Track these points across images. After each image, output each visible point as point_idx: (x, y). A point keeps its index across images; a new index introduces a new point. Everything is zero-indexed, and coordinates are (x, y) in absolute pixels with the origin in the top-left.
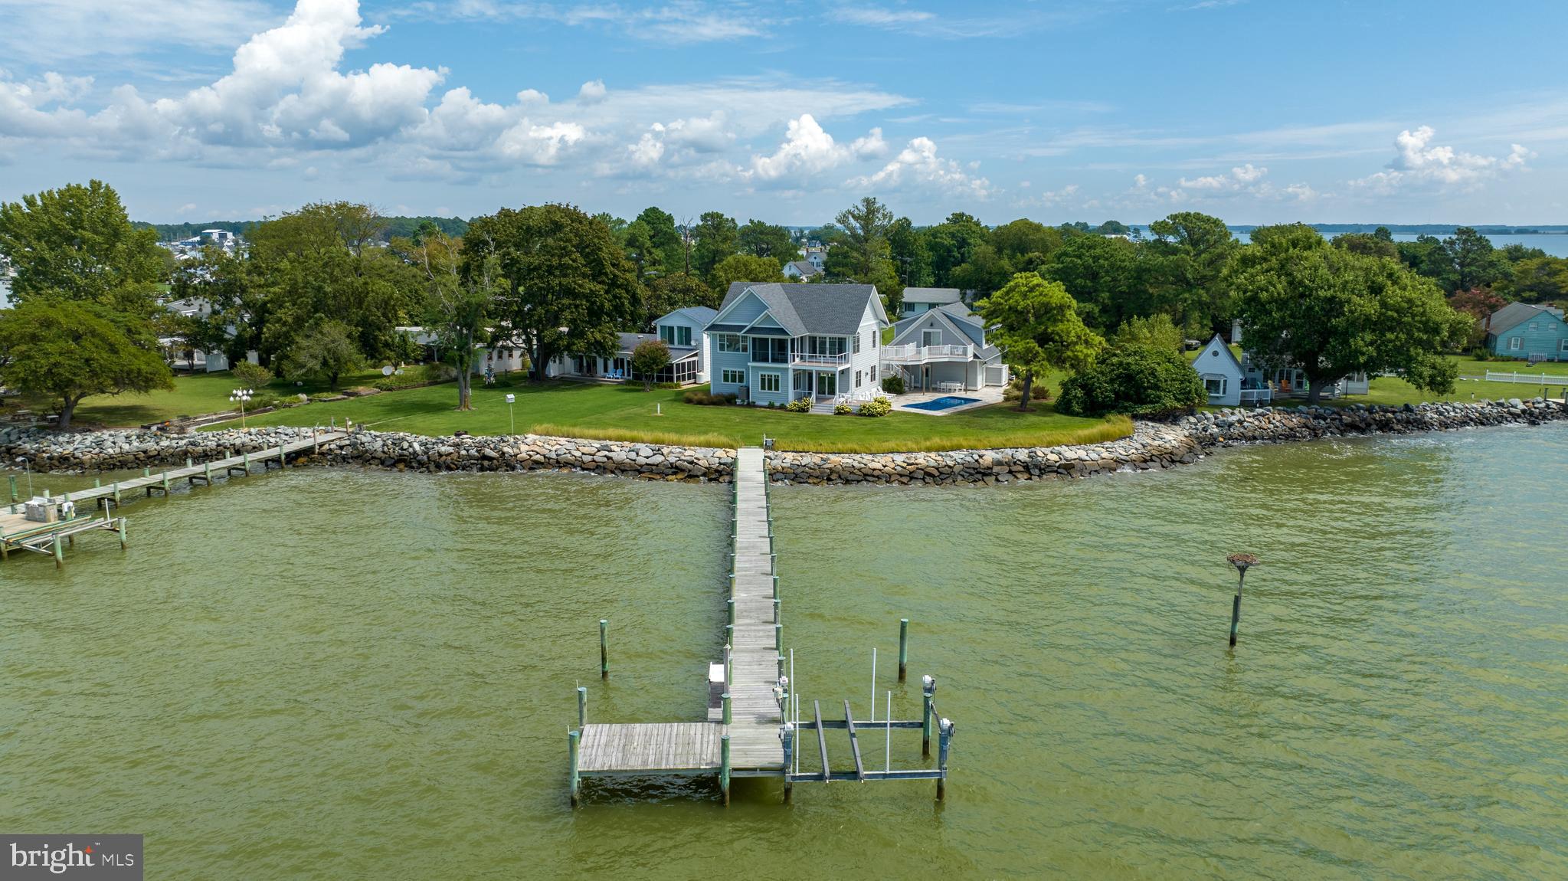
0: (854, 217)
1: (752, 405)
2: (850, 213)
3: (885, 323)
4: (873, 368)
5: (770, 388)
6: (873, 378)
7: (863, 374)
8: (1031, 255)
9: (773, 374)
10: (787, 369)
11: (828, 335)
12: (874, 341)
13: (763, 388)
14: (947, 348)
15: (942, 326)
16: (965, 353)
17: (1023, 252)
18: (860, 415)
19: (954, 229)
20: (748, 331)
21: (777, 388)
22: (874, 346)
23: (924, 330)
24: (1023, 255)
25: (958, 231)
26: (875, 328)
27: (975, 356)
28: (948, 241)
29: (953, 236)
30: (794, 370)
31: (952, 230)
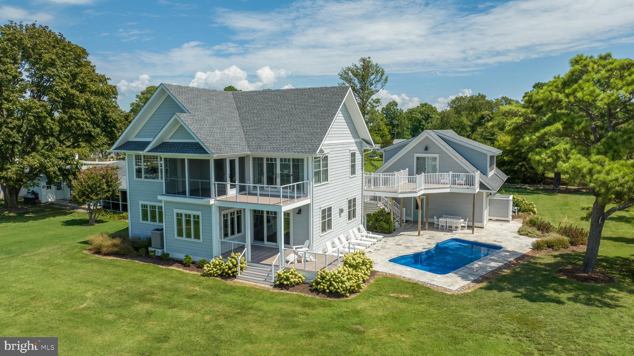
0: (352, 72)
1: (165, 260)
2: (349, 69)
3: (368, 143)
4: (352, 203)
5: (189, 235)
6: (352, 215)
7: (335, 213)
8: (483, 113)
9: (192, 213)
10: (210, 206)
11: (278, 155)
12: (353, 167)
13: (180, 234)
14: (447, 177)
15: (439, 151)
16: (470, 182)
17: (476, 111)
18: (317, 291)
19: (422, 109)
20: (156, 149)
21: (197, 236)
22: (353, 172)
23: (416, 155)
24: (476, 113)
25: (425, 110)
26: (354, 148)
27: (482, 186)
28: (419, 116)
29: (422, 113)
30: (221, 209)
31: (422, 110)
